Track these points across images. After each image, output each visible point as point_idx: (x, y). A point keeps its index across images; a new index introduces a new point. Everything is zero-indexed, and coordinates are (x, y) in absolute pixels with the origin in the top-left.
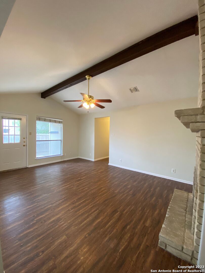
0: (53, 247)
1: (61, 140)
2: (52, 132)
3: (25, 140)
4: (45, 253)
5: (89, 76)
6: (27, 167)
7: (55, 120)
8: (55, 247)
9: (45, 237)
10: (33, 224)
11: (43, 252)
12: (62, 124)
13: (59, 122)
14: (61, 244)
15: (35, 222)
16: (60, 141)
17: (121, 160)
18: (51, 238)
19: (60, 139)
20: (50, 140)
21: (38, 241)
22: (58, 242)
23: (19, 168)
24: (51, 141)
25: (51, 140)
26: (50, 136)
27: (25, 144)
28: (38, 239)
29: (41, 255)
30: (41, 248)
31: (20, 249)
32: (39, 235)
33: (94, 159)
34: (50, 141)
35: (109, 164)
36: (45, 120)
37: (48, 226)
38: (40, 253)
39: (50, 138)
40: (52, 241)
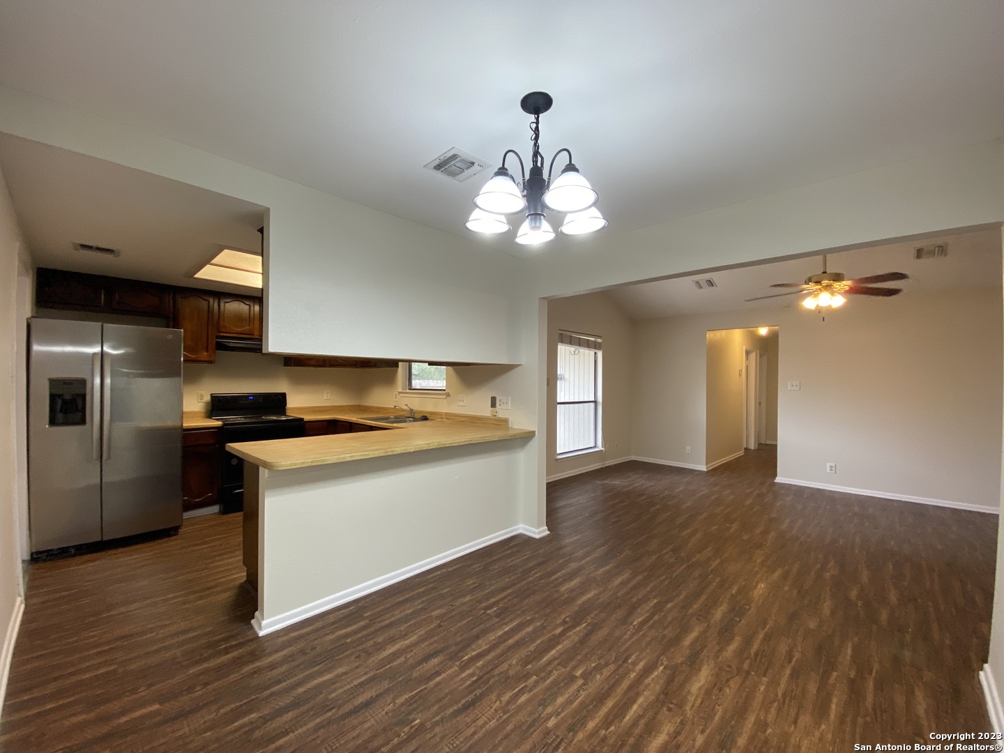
1: (595, 402)
12: (600, 354)
16: (592, 405)
17: (833, 465)
19: (593, 399)
33: (706, 465)
35: (778, 480)
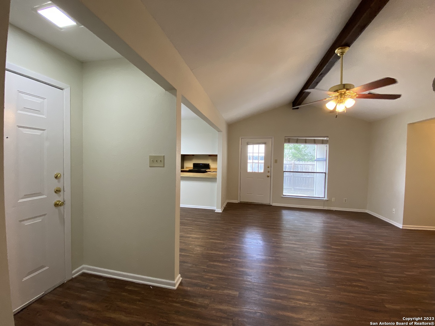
0: (220, 292)
2: (318, 159)
3: (269, 169)
4: (212, 290)
5: (341, 49)
6: (271, 204)
7: (314, 140)
8: (222, 294)
9: (224, 279)
10: (226, 261)
11: (211, 288)
12: (328, 145)
13: (323, 142)
14: (228, 295)
15: (229, 260)
16: (324, 174)
18: (227, 284)
19: (325, 172)
20: (315, 171)
21: (217, 277)
22: (228, 292)
23: (262, 203)
24: (317, 174)
25: (317, 172)
26: (315, 165)
27: (269, 174)
28: (218, 276)
29: (208, 289)
30: (213, 284)
31: (202, 272)
32: (221, 274)
33: (404, 224)
34: (315, 174)
36: (297, 141)
37: (234, 272)
38: (209, 287)
39: (315, 170)
40: (224, 286)
